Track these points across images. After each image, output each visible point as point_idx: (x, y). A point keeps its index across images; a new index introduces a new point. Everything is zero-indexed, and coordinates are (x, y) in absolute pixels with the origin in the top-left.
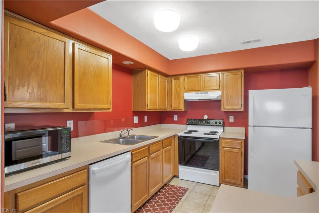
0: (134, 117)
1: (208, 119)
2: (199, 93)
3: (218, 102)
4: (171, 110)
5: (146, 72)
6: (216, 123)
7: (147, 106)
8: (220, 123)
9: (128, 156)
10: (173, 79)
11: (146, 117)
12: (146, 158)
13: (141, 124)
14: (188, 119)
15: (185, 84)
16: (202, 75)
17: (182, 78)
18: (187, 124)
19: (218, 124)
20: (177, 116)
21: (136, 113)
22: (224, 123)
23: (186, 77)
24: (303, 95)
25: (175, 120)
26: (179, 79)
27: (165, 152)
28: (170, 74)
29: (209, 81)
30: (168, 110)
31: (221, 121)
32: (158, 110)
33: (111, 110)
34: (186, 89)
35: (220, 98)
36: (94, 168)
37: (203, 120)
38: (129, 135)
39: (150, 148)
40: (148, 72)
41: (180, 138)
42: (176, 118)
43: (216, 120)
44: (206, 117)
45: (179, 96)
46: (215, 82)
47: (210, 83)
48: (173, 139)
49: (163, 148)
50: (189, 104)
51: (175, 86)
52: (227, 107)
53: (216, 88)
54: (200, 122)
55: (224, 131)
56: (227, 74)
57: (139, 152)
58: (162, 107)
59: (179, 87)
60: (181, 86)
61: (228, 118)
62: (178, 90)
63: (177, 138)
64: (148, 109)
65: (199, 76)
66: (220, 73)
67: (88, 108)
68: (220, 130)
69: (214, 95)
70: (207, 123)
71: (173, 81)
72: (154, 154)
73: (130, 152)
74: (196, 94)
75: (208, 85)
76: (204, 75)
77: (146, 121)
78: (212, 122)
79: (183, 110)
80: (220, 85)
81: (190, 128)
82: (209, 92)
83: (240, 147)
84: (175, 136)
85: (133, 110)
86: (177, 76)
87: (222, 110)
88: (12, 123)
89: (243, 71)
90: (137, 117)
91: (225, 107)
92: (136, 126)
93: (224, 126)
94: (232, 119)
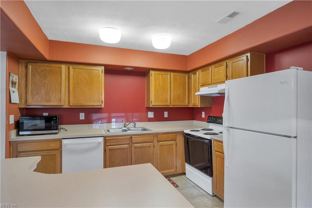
0: (149, 112)
2: (213, 87)
5: (150, 73)
7: (152, 103)
10: (192, 74)
11: (166, 113)
14: (209, 117)
15: (200, 78)
16: (212, 66)
17: (198, 73)
18: (208, 122)
20: (204, 113)
21: (150, 109)
23: (201, 72)
24: (281, 83)
29: (217, 73)
33: (103, 106)
34: (201, 84)
40: (153, 73)
42: (204, 115)
45: (196, 91)
46: (223, 73)
47: (219, 75)
49: (157, 141)
53: (223, 80)
54: (218, 120)
56: (233, 61)
59: (196, 82)
62: (196, 86)
64: (153, 106)
65: (210, 68)
66: (228, 61)
71: (192, 76)
74: (208, 88)
75: (216, 77)
76: (214, 66)
77: (166, 116)
79: (200, 106)
80: (227, 76)
82: (218, 85)
85: (146, 107)
88: (46, 113)
89: (249, 54)
90: (153, 112)
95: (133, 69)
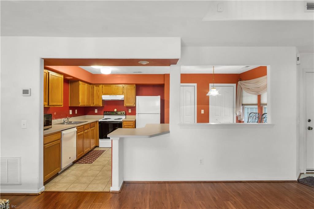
0: (70, 110)
1: (117, 111)
3: (122, 101)
4: (93, 106)
5: (79, 83)
6: (121, 113)
7: (80, 104)
8: (123, 113)
9: (75, 129)
10: (95, 86)
11: (76, 110)
12: (83, 132)
13: (74, 115)
14: (104, 112)
15: (103, 90)
16: (113, 85)
17: (101, 86)
18: (104, 115)
19: (122, 114)
20: (97, 110)
21: (71, 108)
22: (126, 113)
23: (104, 86)
25: (96, 112)
26: (99, 86)
27: (92, 130)
28: (93, 83)
30: (91, 106)
31: (124, 112)
32: (86, 106)
33: (63, 106)
34: (104, 93)
35: (123, 99)
36: (63, 132)
37: (114, 112)
38: (68, 121)
39: (85, 127)
40: (80, 83)
41: (100, 123)
42: (96, 111)
43: (121, 112)
44: (115, 110)
45: (99, 97)
46: (121, 90)
47: (118, 90)
48: (95, 123)
49: (91, 128)
50: (105, 102)
51: (96, 91)
52: (127, 104)
53: (121, 93)
54: (112, 113)
55: (126, 118)
56: (127, 86)
57: (79, 128)
58: (88, 104)
59: (99, 91)
60: (100, 91)
61: (128, 110)
62: (98, 93)
63: (98, 123)
65: (112, 86)
66: (124, 85)
67: (59, 105)
68: (123, 117)
69: (120, 97)
70: (116, 114)
71: (95, 87)
72: (86, 131)
73: (76, 128)
75: (116, 91)
76: (114, 85)
77: (76, 113)
78: (119, 113)
79: (101, 106)
80: (123, 92)
81: (106, 117)
83: (133, 125)
84: (96, 122)
85: (69, 106)
86: (97, 85)
87: (125, 106)
89: (135, 85)
90: (72, 110)
91: (126, 104)
92: (71, 116)
93: (126, 115)
94: (130, 111)
95: (72, 78)
